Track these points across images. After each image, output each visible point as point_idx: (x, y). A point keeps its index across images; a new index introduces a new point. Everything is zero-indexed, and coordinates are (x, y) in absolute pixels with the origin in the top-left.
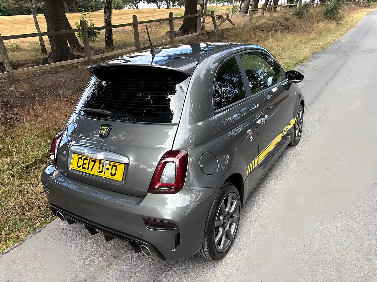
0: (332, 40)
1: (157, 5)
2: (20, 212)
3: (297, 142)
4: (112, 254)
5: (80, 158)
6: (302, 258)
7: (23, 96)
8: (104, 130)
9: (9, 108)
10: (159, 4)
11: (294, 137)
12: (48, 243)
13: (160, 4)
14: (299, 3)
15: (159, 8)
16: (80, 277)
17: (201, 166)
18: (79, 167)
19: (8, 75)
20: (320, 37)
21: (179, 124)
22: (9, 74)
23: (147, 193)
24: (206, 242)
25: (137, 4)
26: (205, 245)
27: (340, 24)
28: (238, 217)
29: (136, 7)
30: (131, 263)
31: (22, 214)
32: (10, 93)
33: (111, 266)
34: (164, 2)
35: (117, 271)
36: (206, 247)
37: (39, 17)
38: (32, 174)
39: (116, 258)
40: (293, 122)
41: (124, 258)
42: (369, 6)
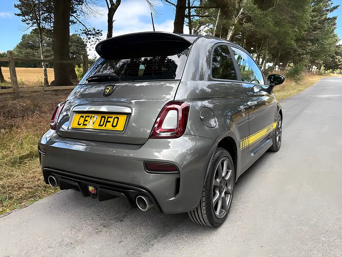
0: (294, 93)
2: (9, 191)
3: (278, 148)
4: (101, 224)
5: (81, 117)
6: (302, 229)
7: (24, 109)
8: (108, 89)
9: (10, 118)
11: (276, 142)
12: (34, 215)
14: (263, 65)
16: (66, 241)
17: (202, 117)
18: (80, 125)
19: (14, 92)
20: (283, 90)
21: (181, 80)
22: (14, 90)
23: (148, 139)
24: (204, 198)
26: (203, 202)
28: (232, 188)
30: (122, 231)
31: (10, 193)
32: (12, 105)
33: (100, 233)
35: (106, 237)
36: (204, 204)
38: (24, 165)
39: (105, 227)
40: (275, 125)
41: (114, 227)
42: (321, 74)
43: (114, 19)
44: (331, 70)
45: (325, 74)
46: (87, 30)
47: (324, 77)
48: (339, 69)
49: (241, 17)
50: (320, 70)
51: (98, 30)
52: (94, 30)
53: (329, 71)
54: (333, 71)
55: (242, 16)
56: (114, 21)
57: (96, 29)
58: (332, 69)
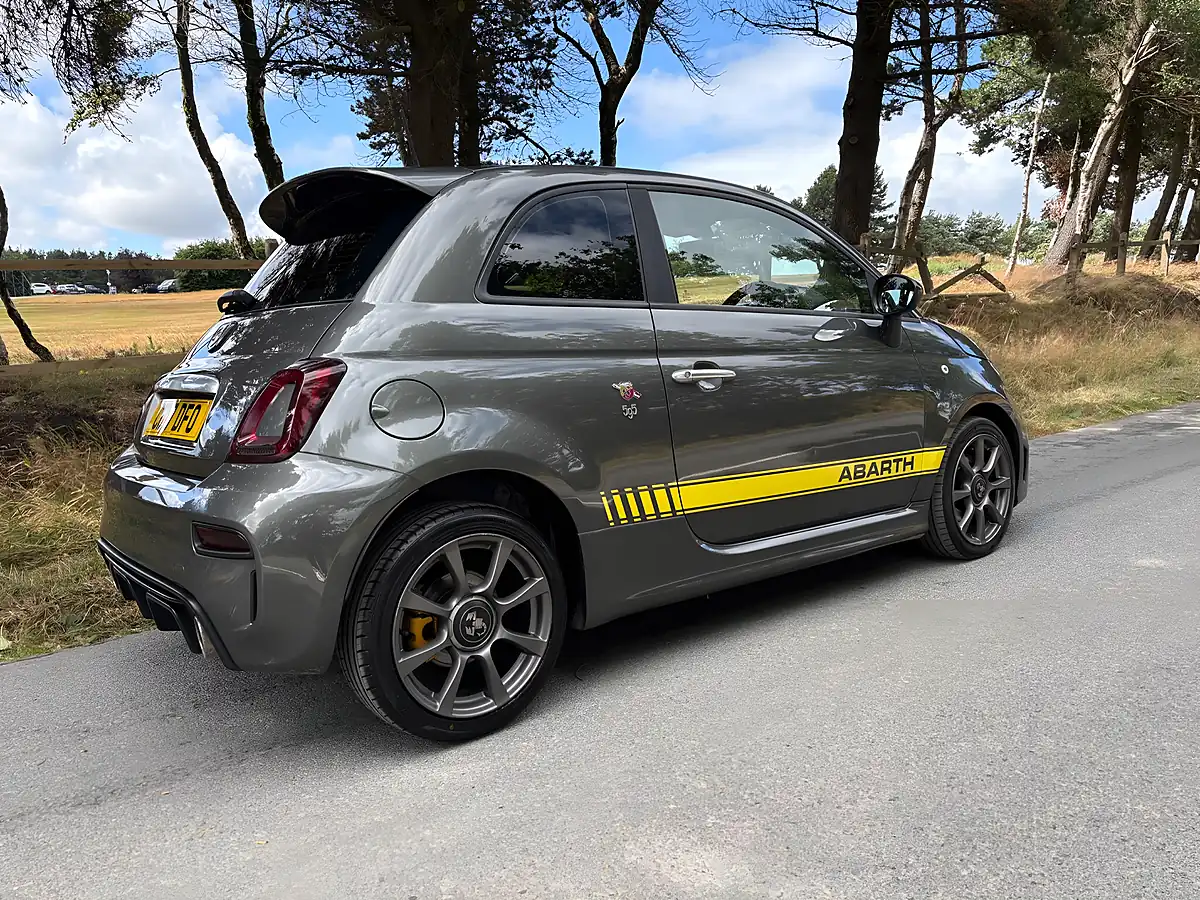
17: (377, 408)
21: (353, 301)
43: (618, 118)
46: (549, 157)
49: (1150, 53)
51: (583, 154)
52: (570, 154)
55: (1156, 49)
56: (619, 123)
57: (577, 151)
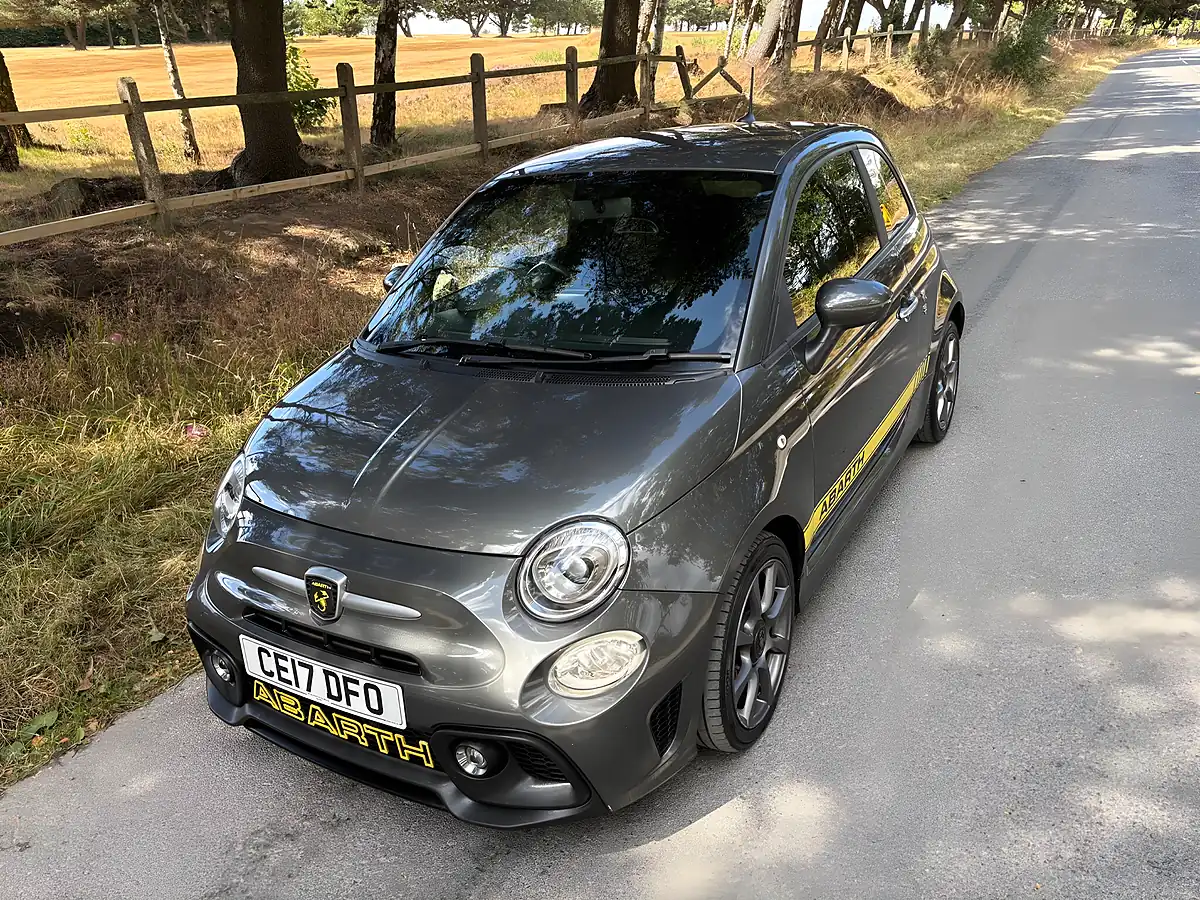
0: (1023, 139)
1: (470, 24)
10: (475, 23)
13: (479, 22)
15: (475, 33)
19: (154, 212)
20: (986, 129)
22: (156, 208)
25: (406, 21)
27: (1041, 94)
29: (404, 29)
34: (491, 15)
37: (93, 53)
42: (1122, 43)
44: (1157, 24)
45: (1133, 40)
47: (1129, 54)
48: (1186, 19)
50: (1118, 23)
53: (1150, 26)
54: (1166, 27)
58: (1163, 18)
